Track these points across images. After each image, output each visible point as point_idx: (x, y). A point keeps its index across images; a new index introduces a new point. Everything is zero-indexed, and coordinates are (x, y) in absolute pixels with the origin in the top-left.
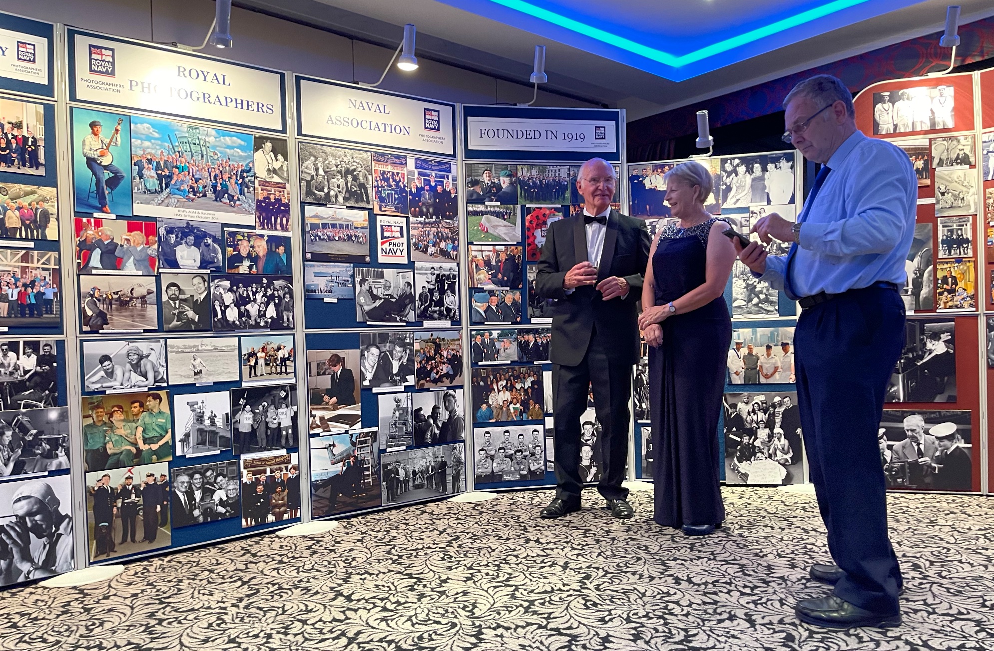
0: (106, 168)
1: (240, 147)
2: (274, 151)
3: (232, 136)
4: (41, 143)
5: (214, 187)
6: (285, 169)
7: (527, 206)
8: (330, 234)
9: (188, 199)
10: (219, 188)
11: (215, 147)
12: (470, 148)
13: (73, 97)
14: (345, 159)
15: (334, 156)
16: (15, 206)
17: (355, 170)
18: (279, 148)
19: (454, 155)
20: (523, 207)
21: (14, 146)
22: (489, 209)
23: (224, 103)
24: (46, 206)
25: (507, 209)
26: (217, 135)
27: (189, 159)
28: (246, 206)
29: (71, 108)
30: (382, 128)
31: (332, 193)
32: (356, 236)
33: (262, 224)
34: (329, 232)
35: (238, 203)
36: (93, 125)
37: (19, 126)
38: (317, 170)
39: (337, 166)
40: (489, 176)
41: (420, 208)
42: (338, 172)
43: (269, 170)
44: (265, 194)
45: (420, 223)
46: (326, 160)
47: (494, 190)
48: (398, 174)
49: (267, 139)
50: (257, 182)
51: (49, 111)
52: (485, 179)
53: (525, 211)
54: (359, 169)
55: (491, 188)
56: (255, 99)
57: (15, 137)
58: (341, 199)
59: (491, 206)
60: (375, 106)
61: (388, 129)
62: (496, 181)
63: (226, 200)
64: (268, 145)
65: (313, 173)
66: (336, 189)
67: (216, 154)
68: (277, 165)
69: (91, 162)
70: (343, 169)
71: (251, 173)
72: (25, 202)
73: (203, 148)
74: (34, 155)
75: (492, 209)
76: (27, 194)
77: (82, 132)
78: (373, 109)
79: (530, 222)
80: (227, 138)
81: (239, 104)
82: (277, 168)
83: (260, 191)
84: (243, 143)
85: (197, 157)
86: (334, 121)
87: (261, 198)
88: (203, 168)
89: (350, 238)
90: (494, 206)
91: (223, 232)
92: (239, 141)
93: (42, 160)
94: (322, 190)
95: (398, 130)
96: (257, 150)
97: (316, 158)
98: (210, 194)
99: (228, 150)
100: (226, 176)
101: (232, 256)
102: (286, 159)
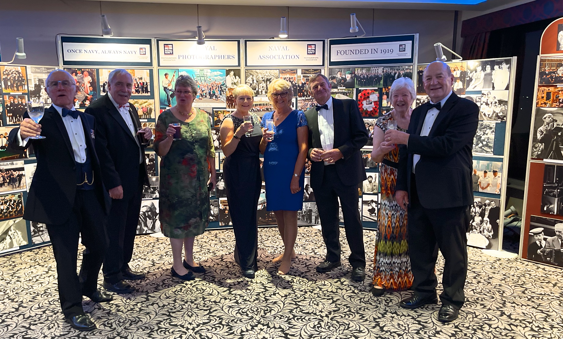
0: (170, 90)
1: (220, 75)
2: (235, 75)
3: (217, 71)
4: (149, 84)
5: (210, 93)
6: (239, 82)
7: (360, 89)
8: (258, 109)
9: (200, 99)
10: (212, 93)
11: (210, 77)
12: (332, 61)
13: (159, 65)
14: (267, 75)
15: (260, 73)
16: (141, 107)
17: (271, 79)
18: (237, 73)
19: (323, 65)
20: (357, 89)
21: (140, 86)
22: (339, 91)
23: (214, 58)
24: (151, 106)
25: (349, 90)
26: (210, 71)
27: (200, 83)
28: (222, 99)
29: (158, 69)
30: (285, 57)
31: (260, 90)
32: (270, 108)
33: (229, 107)
34: (258, 108)
35: (219, 98)
36: (166, 75)
37: (141, 79)
38: (253, 81)
39: (262, 78)
40: (341, 74)
41: (303, 93)
42: (263, 81)
43: (232, 83)
44: (230, 94)
45: (303, 100)
46: (257, 76)
47: (342, 81)
48: (292, 78)
49: (231, 70)
50: (227, 89)
51: (151, 71)
52: (338, 76)
53: (358, 91)
54: (273, 78)
55: (341, 80)
56: (226, 54)
57: (140, 83)
58: (264, 92)
59: (340, 89)
60: (282, 47)
61: (288, 57)
62: (344, 77)
63: (214, 98)
64: (232, 73)
65: (252, 82)
66: (262, 88)
67: (210, 79)
68: (235, 81)
69: (165, 89)
70: (265, 79)
71: (225, 86)
72: (144, 105)
73: (206, 78)
74: (146, 88)
75: (341, 91)
76: (144, 103)
77: (162, 77)
78: (281, 49)
79: (361, 97)
80: (215, 72)
81: (220, 57)
82: (236, 82)
83: (228, 93)
84: (221, 73)
85: (203, 82)
86: (262, 57)
87: (228, 96)
88: (205, 86)
89: (267, 109)
90: (342, 89)
91: (213, 111)
92: (220, 73)
93: (149, 90)
94: (255, 89)
95: (293, 57)
96: (227, 75)
97: (253, 76)
98: (208, 96)
99: (216, 78)
100: (214, 88)
101: (216, 120)
102: (240, 78)
